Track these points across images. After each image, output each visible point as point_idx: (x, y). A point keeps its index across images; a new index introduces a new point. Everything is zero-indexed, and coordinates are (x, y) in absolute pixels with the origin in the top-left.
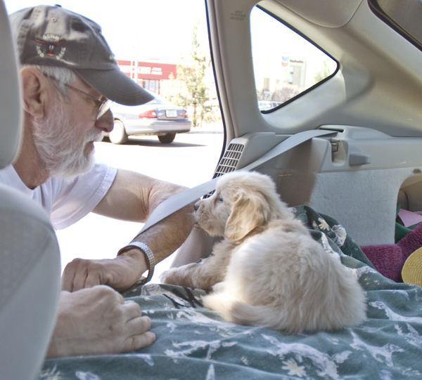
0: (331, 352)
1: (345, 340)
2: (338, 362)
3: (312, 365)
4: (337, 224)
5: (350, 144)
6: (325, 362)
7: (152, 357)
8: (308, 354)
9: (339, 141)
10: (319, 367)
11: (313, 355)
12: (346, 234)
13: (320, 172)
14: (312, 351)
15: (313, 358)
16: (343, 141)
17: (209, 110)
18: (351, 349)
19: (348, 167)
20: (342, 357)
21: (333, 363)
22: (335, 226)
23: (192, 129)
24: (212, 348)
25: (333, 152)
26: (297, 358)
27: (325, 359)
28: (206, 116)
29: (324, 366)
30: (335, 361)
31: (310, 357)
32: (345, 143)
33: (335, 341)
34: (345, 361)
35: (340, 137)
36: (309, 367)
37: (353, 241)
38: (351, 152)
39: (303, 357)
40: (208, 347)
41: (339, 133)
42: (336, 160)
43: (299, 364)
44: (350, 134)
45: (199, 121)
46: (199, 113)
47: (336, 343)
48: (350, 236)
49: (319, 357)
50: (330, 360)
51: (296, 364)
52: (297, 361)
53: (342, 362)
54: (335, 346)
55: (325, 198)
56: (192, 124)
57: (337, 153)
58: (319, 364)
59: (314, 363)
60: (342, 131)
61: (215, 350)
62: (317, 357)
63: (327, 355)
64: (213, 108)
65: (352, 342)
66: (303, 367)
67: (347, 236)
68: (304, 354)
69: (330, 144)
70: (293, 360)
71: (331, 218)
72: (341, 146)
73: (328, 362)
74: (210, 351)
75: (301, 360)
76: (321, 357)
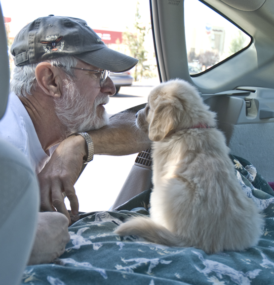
0: (245, 270)
1: (256, 260)
2: (251, 277)
3: (231, 281)
4: (249, 165)
5: (260, 102)
6: (240, 278)
7: (107, 272)
8: (226, 272)
9: (252, 100)
10: (236, 282)
11: (231, 273)
12: (256, 172)
13: (236, 124)
14: (230, 270)
15: (230, 275)
16: (255, 100)
17: (147, 68)
18: (261, 268)
19: (259, 120)
20: (254, 274)
21: (247, 278)
22: (248, 166)
23: (134, 83)
24: (153, 264)
25: (247, 108)
26: (218, 276)
27: (241, 275)
28: (144, 73)
29: (240, 281)
30: (248, 277)
31: (228, 275)
32: (257, 101)
33: (248, 261)
34: (257, 277)
35: (252, 96)
36: (228, 282)
37: (262, 177)
38: (261, 108)
39: (222, 275)
40: (149, 263)
41: (252, 93)
42: (249, 114)
43: (220, 280)
44: (260, 94)
45: (139, 77)
46: (139, 71)
47: (248, 263)
48: (259, 174)
49: (236, 274)
50: (244, 276)
51: (217, 280)
52: (218, 277)
53: (254, 277)
54: (248, 265)
55: (240, 144)
56: (134, 79)
57: (249, 109)
58: (236, 280)
59: (232, 280)
60: (254, 91)
61: (155, 266)
62: (234, 274)
63: (241, 272)
64: (150, 67)
65: (262, 262)
66: (223, 282)
67: (257, 174)
68: (223, 273)
69: (245, 102)
70: (215, 277)
71: (244, 160)
72: (253, 103)
73: (243, 278)
74: (151, 267)
75: (221, 277)
76: (237, 274)
